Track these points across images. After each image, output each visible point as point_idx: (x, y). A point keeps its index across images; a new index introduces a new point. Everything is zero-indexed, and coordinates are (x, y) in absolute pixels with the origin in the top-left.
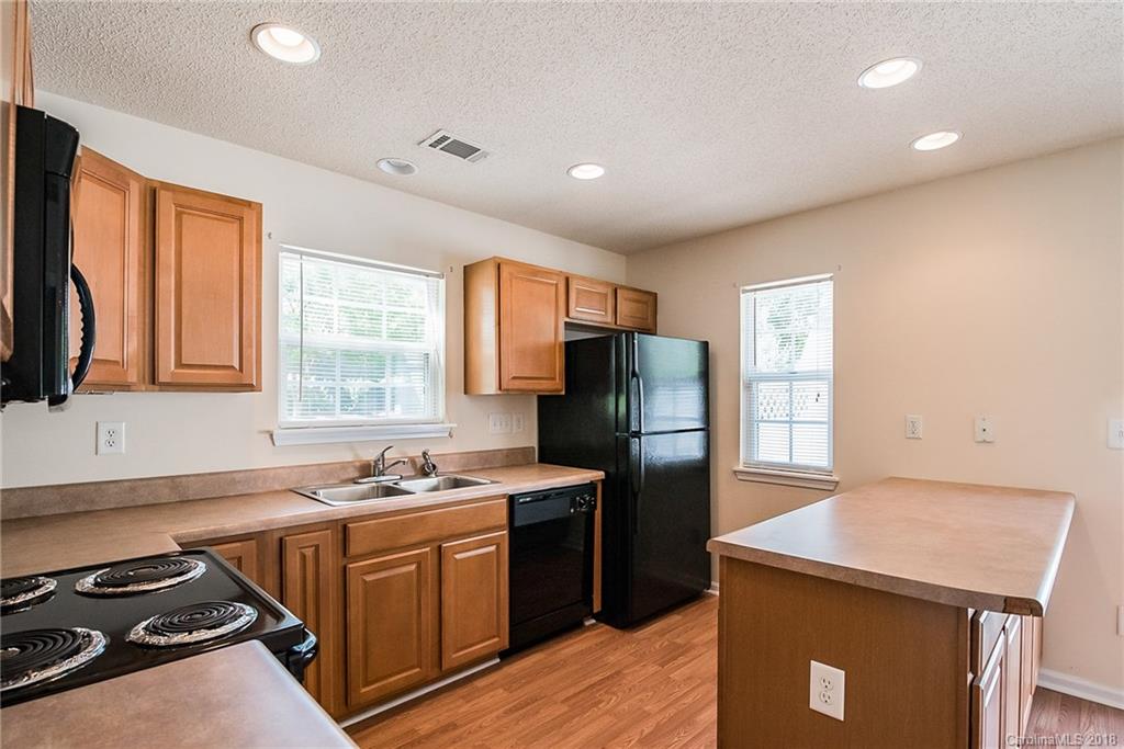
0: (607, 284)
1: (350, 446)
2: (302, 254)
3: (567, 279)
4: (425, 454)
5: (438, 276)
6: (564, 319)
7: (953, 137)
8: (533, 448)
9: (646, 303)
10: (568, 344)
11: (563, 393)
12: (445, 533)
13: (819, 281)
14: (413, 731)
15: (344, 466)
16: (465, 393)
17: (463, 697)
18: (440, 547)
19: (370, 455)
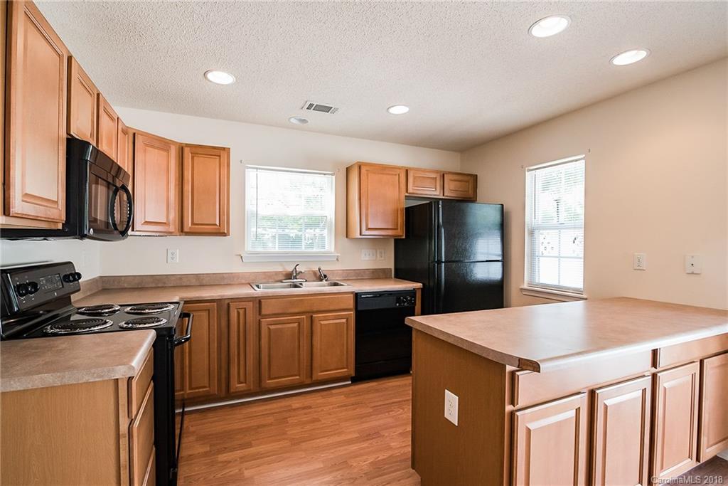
0: (437, 172)
1: (281, 264)
2: (257, 168)
3: (407, 171)
4: (319, 269)
5: (332, 175)
6: (404, 194)
7: (641, 55)
8: (390, 269)
9: (468, 182)
10: (407, 209)
11: (404, 237)
12: (315, 309)
13: (576, 161)
14: (290, 406)
15: (277, 273)
16: (347, 237)
17: (322, 396)
18: (312, 316)
19: (290, 269)
